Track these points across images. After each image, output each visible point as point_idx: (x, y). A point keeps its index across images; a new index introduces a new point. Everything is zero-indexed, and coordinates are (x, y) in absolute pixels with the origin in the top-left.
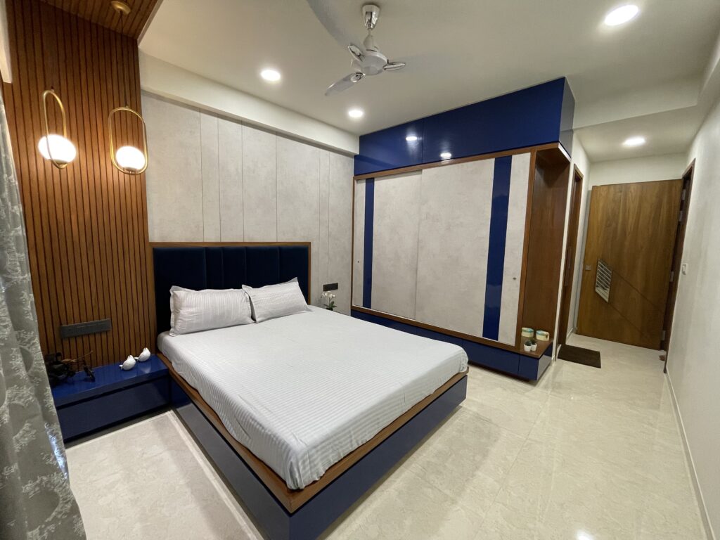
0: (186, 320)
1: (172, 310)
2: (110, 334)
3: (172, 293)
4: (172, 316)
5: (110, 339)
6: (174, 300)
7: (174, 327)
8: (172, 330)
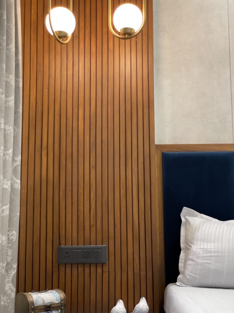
0: (200, 261)
1: (182, 245)
2: (106, 269)
3: (183, 219)
4: (182, 255)
5: (106, 275)
6: (186, 229)
7: (184, 273)
8: (180, 277)
